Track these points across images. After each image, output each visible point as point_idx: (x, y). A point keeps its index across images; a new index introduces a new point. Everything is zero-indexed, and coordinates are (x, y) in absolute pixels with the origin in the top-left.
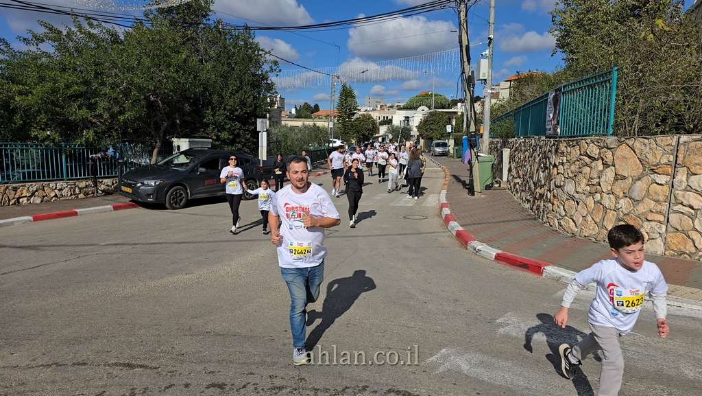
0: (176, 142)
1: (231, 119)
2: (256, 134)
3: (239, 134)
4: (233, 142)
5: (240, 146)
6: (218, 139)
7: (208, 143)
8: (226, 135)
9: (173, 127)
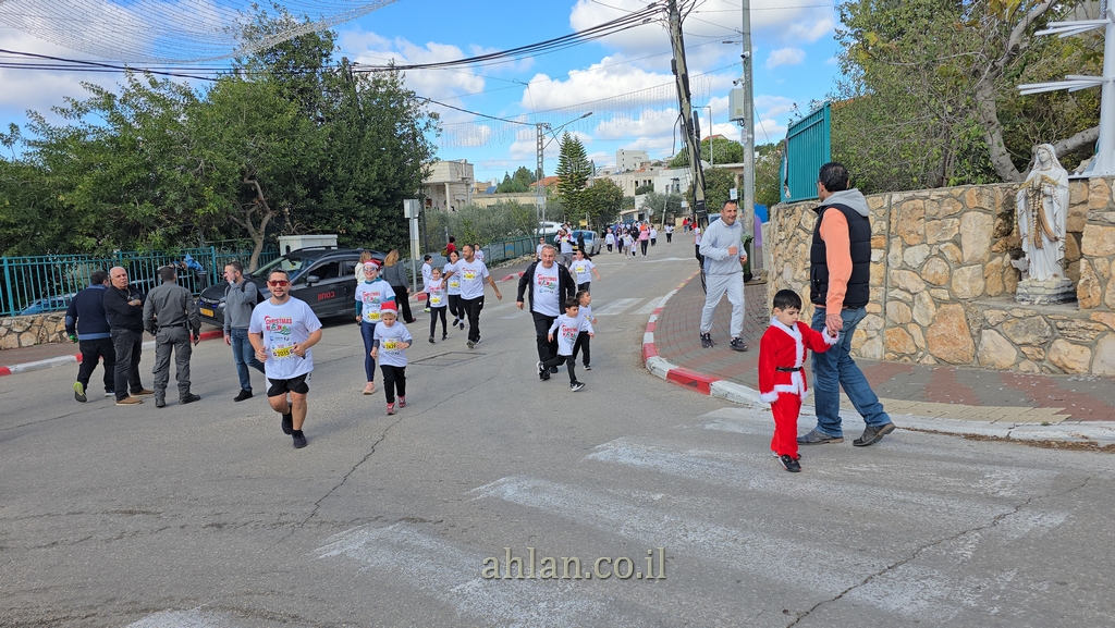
0: (284, 240)
1: (366, 203)
7: (331, 240)
8: (359, 227)
9: (280, 218)
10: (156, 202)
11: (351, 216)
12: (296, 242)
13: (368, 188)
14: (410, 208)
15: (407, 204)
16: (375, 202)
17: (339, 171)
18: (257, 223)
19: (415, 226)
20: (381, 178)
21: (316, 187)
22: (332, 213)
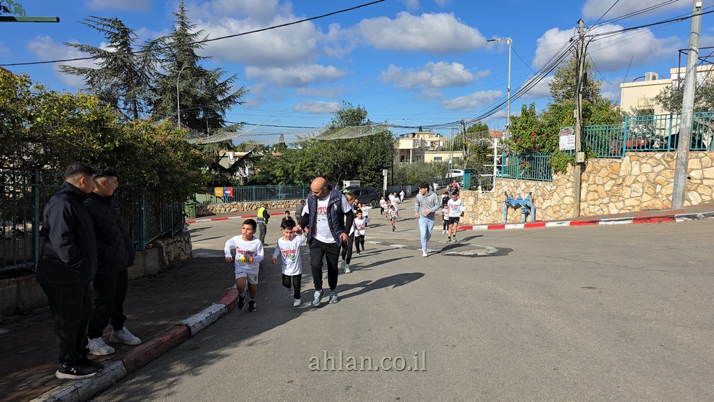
0: (345, 182)
1: (371, 170)
2: (382, 177)
3: (374, 177)
4: (371, 181)
5: (375, 183)
6: (364, 180)
7: (357, 183)
8: (367, 178)
9: (344, 176)
10: (314, 170)
11: (365, 174)
12: (347, 183)
13: (371, 167)
14: (385, 172)
15: (384, 170)
16: (374, 169)
17: (363, 160)
18: (337, 176)
19: (385, 178)
20: (376, 162)
21: (356, 164)
22: (359, 173)
